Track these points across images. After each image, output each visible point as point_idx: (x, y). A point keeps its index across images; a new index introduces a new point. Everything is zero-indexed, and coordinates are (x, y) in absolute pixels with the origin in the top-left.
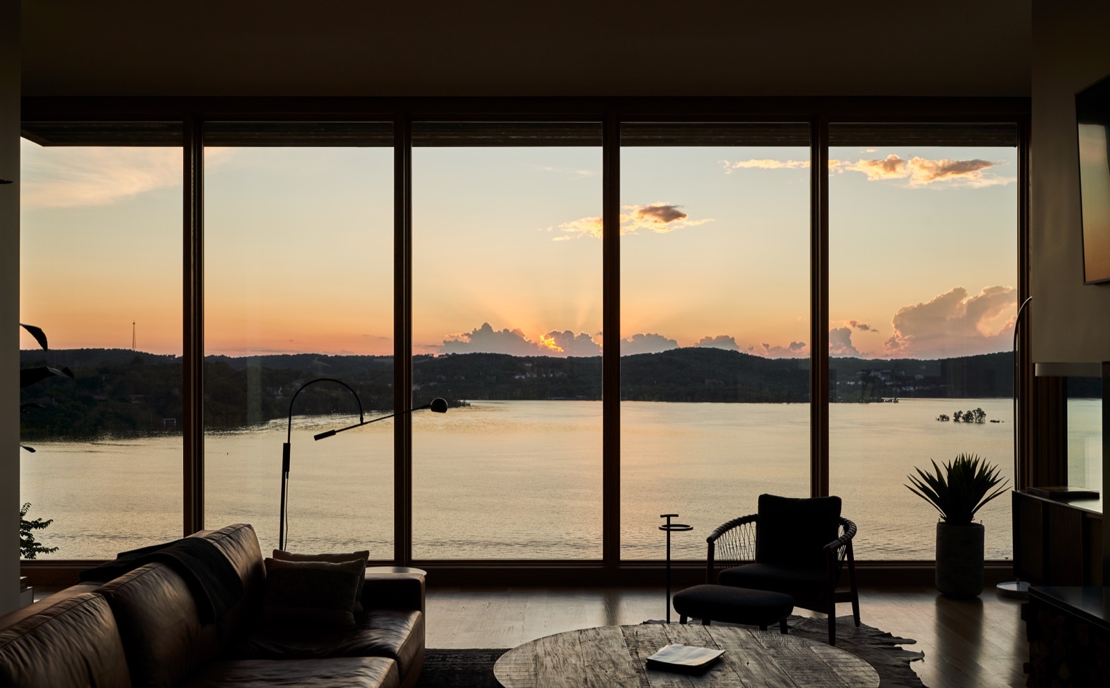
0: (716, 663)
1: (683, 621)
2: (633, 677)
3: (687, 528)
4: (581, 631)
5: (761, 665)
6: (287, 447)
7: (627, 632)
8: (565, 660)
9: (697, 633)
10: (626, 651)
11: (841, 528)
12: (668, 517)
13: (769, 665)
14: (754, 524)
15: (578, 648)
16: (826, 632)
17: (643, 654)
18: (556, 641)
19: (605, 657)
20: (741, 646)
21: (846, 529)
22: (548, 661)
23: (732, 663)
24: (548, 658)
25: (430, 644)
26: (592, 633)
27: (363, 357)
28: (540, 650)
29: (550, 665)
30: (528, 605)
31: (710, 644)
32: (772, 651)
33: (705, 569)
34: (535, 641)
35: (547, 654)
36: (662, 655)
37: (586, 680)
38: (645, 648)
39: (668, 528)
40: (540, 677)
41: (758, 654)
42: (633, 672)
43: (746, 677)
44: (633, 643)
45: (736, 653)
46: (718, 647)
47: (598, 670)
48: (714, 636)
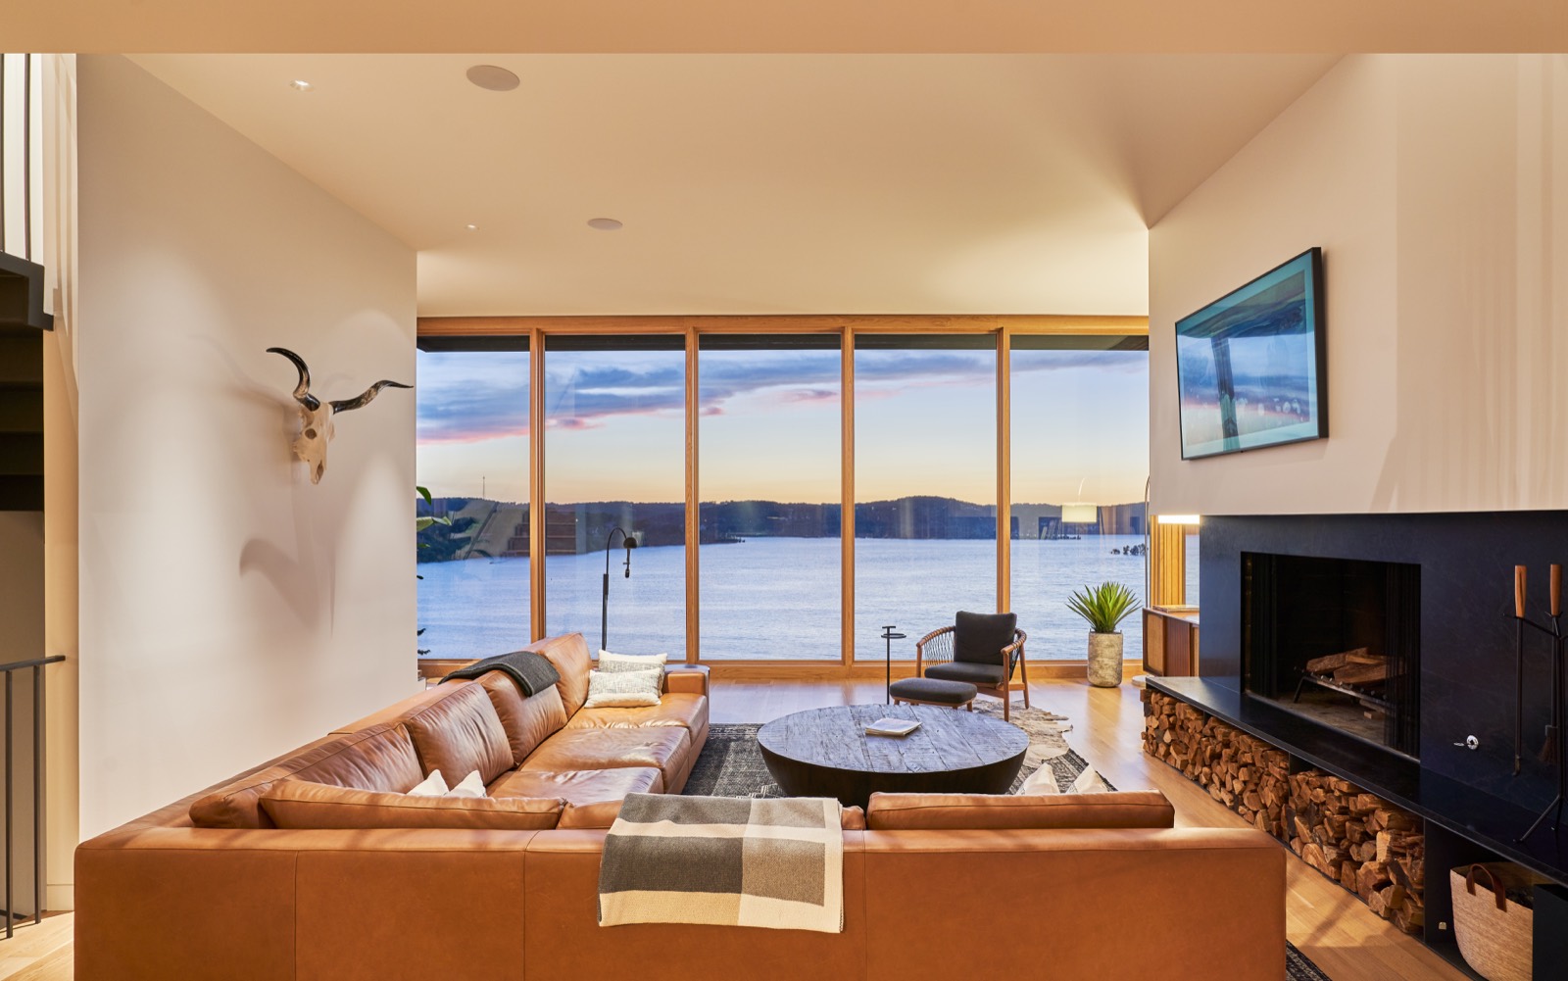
0: (917, 730)
1: (897, 703)
2: (856, 740)
3: (902, 636)
4: (820, 710)
5: (947, 732)
6: (606, 577)
7: (854, 710)
8: (808, 729)
9: (904, 711)
10: (852, 723)
11: (1016, 636)
12: (888, 628)
13: (953, 732)
14: (952, 633)
15: (818, 721)
16: (1003, 712)
17: (864, 725)
18: (802, 717)
19: (837, 727)
20: (935, 719)
21: (1019, 636)
22: (796, 730)
23: (927, 731)
24: (796, 728)
25: (712, 720)
26: (828, 711)
27: (661, 504)
28: (790, 722)
29: (797, 732)
30: (786, 693)
31: (915, 718)
32: (956, 723)
33: (913, 668)
34: (788, 716)
35: (795, 725)
36: (878, 725)
37: (822, 743)
38: (866, 721)
39: (888, 636)
40: (790, 740)
41: (946, 724)
42: (856, 737)
43: (936, 740)
44: (858, 718)
45: (930, 725)
46: (918, 720)
47: (831, 735)
48: (915, 712)
